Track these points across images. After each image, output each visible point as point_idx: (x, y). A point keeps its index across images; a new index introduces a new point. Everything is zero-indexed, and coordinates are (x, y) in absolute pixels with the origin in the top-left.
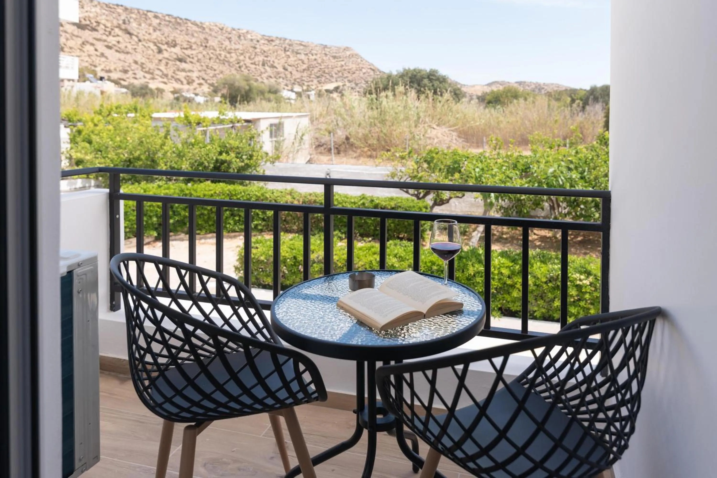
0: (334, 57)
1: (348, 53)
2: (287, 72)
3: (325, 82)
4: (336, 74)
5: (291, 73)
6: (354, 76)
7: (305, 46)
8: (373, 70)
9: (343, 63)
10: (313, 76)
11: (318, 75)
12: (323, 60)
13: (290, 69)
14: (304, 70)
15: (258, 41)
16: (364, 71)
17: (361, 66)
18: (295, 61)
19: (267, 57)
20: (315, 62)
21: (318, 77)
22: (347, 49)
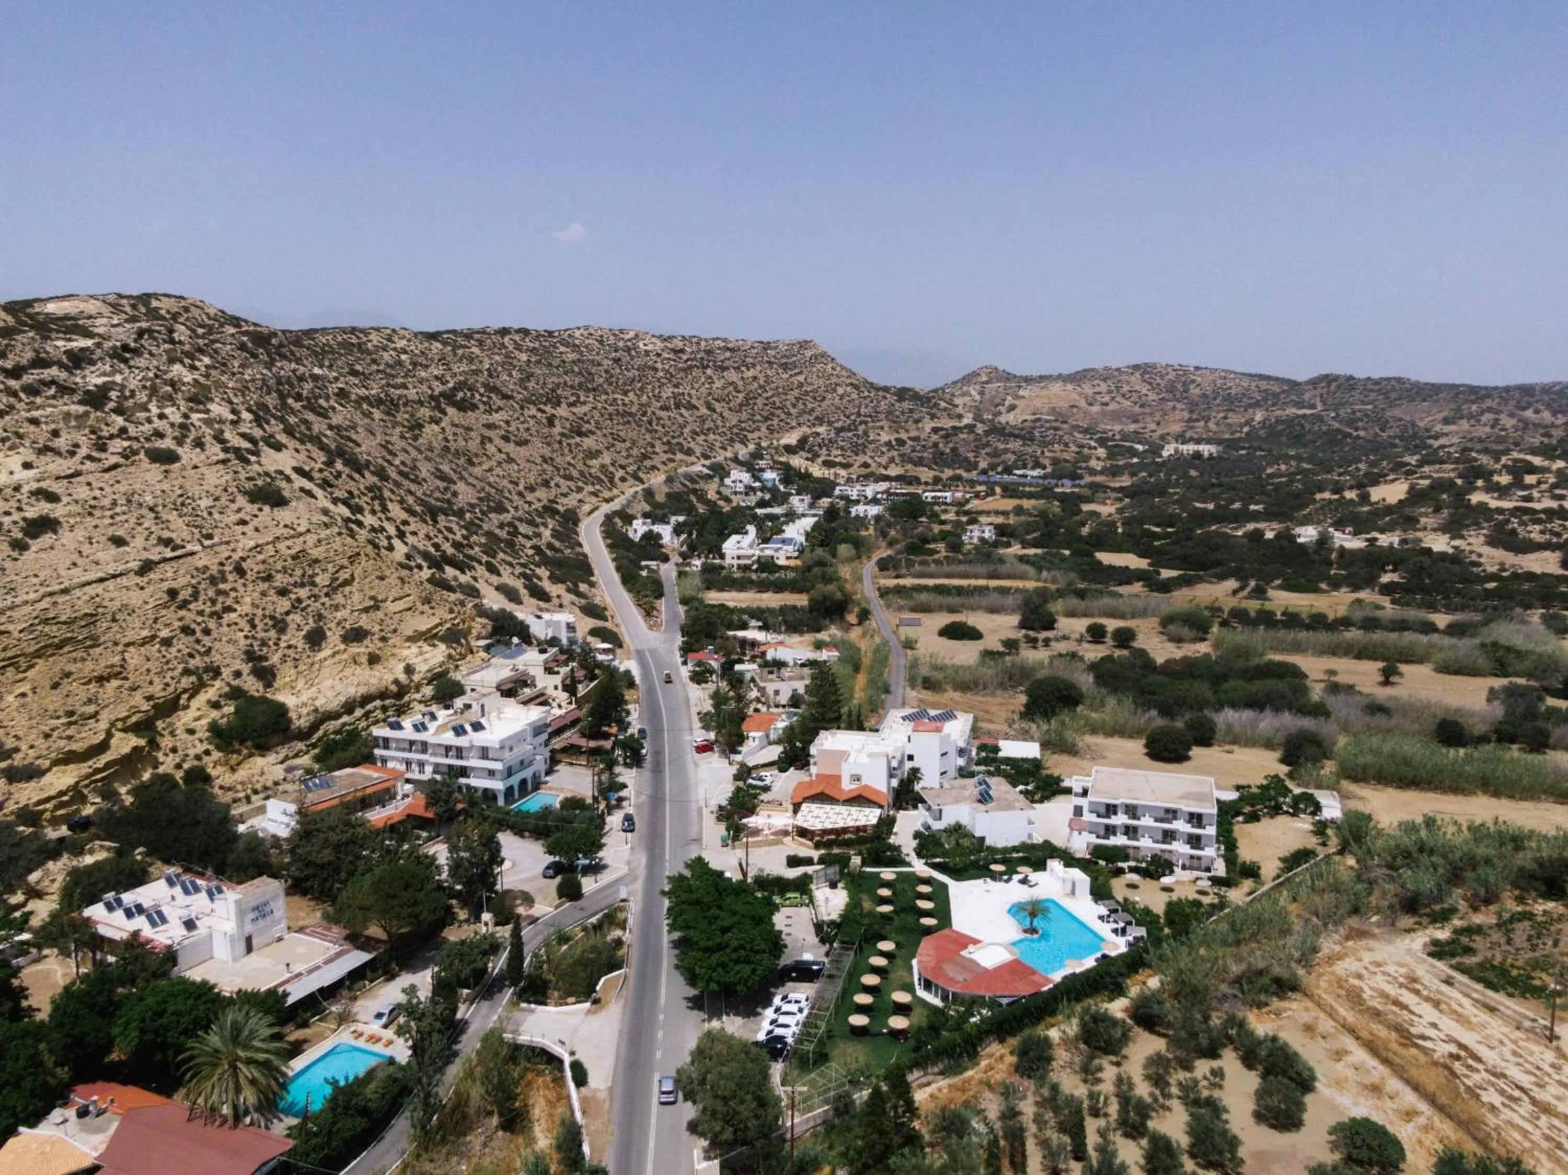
0: (785, 367)
1: (808, 354)
2: (715, 416)
3: (780, 430)
4: (794, 406)
5: (721, 415)
6: (824, 404)
7: (732, 350)
8: (856, 387)
9: (801, 378)
10: (758, 417)
11: (765, 414)
12: (767, 376)
13: (718, 406)
14: (741, 405)
15: (658, 355)
16: (840, 391)
17: (834, 380)
18: (724, 388)
19: (676, 386)
20: (756, 385)
21: (766, 419)
22: (804, 345)
